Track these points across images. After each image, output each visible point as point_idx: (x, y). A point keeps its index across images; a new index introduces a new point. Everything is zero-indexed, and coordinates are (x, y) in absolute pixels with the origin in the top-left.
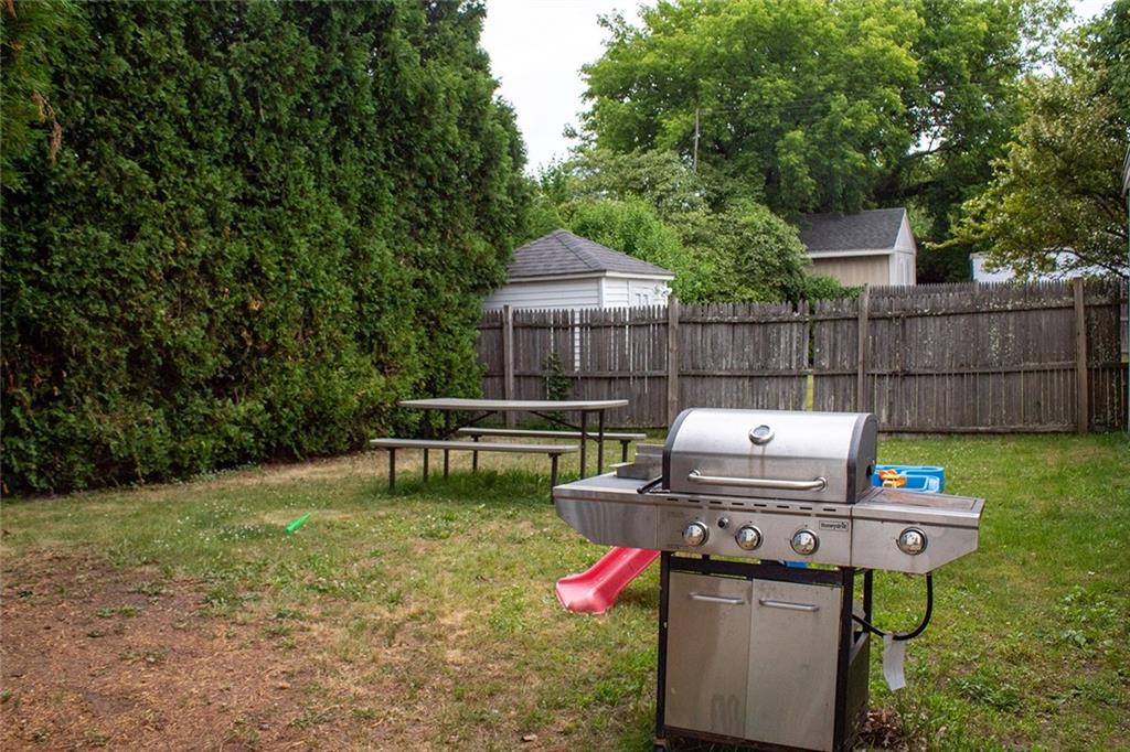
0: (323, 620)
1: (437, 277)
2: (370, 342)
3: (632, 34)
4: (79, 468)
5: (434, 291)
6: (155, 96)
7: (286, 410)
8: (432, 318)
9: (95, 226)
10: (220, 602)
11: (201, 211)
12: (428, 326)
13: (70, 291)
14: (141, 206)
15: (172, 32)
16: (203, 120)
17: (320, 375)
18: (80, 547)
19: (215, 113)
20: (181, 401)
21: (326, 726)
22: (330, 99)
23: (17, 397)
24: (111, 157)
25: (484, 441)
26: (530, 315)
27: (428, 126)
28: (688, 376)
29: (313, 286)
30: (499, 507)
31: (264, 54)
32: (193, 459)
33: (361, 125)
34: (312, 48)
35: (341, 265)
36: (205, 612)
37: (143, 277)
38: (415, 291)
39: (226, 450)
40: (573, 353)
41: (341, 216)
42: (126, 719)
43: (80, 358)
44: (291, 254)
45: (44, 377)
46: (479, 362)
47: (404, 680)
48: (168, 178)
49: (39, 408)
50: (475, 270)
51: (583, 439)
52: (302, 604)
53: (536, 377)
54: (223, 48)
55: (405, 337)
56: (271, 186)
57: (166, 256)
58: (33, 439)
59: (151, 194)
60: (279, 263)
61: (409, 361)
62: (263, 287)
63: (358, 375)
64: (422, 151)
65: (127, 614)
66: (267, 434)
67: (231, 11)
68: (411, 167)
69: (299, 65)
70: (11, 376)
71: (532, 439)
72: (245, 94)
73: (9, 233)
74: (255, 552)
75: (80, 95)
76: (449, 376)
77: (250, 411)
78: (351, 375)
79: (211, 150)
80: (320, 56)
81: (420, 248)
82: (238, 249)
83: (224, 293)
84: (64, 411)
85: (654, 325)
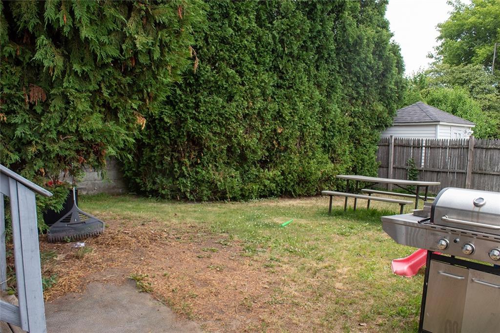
0: (288, 264)
1: (360, 122)
2: (328, 148)
3: (464, 8)
4: (205, 192)
5: (358, 127)
6: (243, 43)
7: (290, 175)
8: (357, 140)
9: (217, 96)
10: (249, 251)
11: (259, 90)
12: (355, 143)
13: (206, 121)
14: (235, 88)
15: (250, 17)
16: (262, 53)
17: (305, 161)
18: (201, 224)
19: (267, 50)
20: (247, 168)
21: (280, 305)
22: (315, 43)
23: (184, 162)
24: (225, 68)
25: (374, 196)
26: (402, 140)
27: (359, 54)
28: (477, 173)
29: (304, 123)
30: (375, 225)
31: (287, 25)
32: (249, 193)
33: (329, 54)
34: (308, 21)
35: (317, 115)
36: (242, 254)
37: (234, 117)
38: (350, 127)
39: (264, 190)
40: (421, 159)
41: (318, 93)
42: (205, 290)
43: (208, 148)
44: (295, 109)
45: (195, 155)
46: (377, 160)
47: (315, 292)
48: (246, 77)
49: (192, 167)
50: (378, 119)
51: (417, 198)
52: (281, 256)
53: (403, 169)
54: (271, 23)
55: (344, 147)
56: (289, 80)
57: (244, 109)
58: (189, 179)
59: (239, 83)
60: (290, 113)
61: (344, 158)
62: (283, 123)
63: (322, 163)
64: (355, 66)
65: (213, 251)
66: (281, 185)
67: (275, 7)
68: (350, 72)
69: (302, 28)
70: (183, 154)
71: (399, 197)
72: (279, 42)
73: (185, 98)
74: (267, 233)
75: (214, 44)
76: (363, 166)
77: (275, 174)
78: (318, 163)
79: (264, 65)
80: (311, 25)
81: (353, 108)
82: (273, 106)
83: (267, 125)
84: (201, 169)
85: (461, 148)
